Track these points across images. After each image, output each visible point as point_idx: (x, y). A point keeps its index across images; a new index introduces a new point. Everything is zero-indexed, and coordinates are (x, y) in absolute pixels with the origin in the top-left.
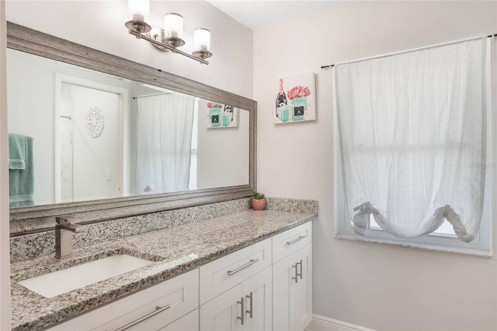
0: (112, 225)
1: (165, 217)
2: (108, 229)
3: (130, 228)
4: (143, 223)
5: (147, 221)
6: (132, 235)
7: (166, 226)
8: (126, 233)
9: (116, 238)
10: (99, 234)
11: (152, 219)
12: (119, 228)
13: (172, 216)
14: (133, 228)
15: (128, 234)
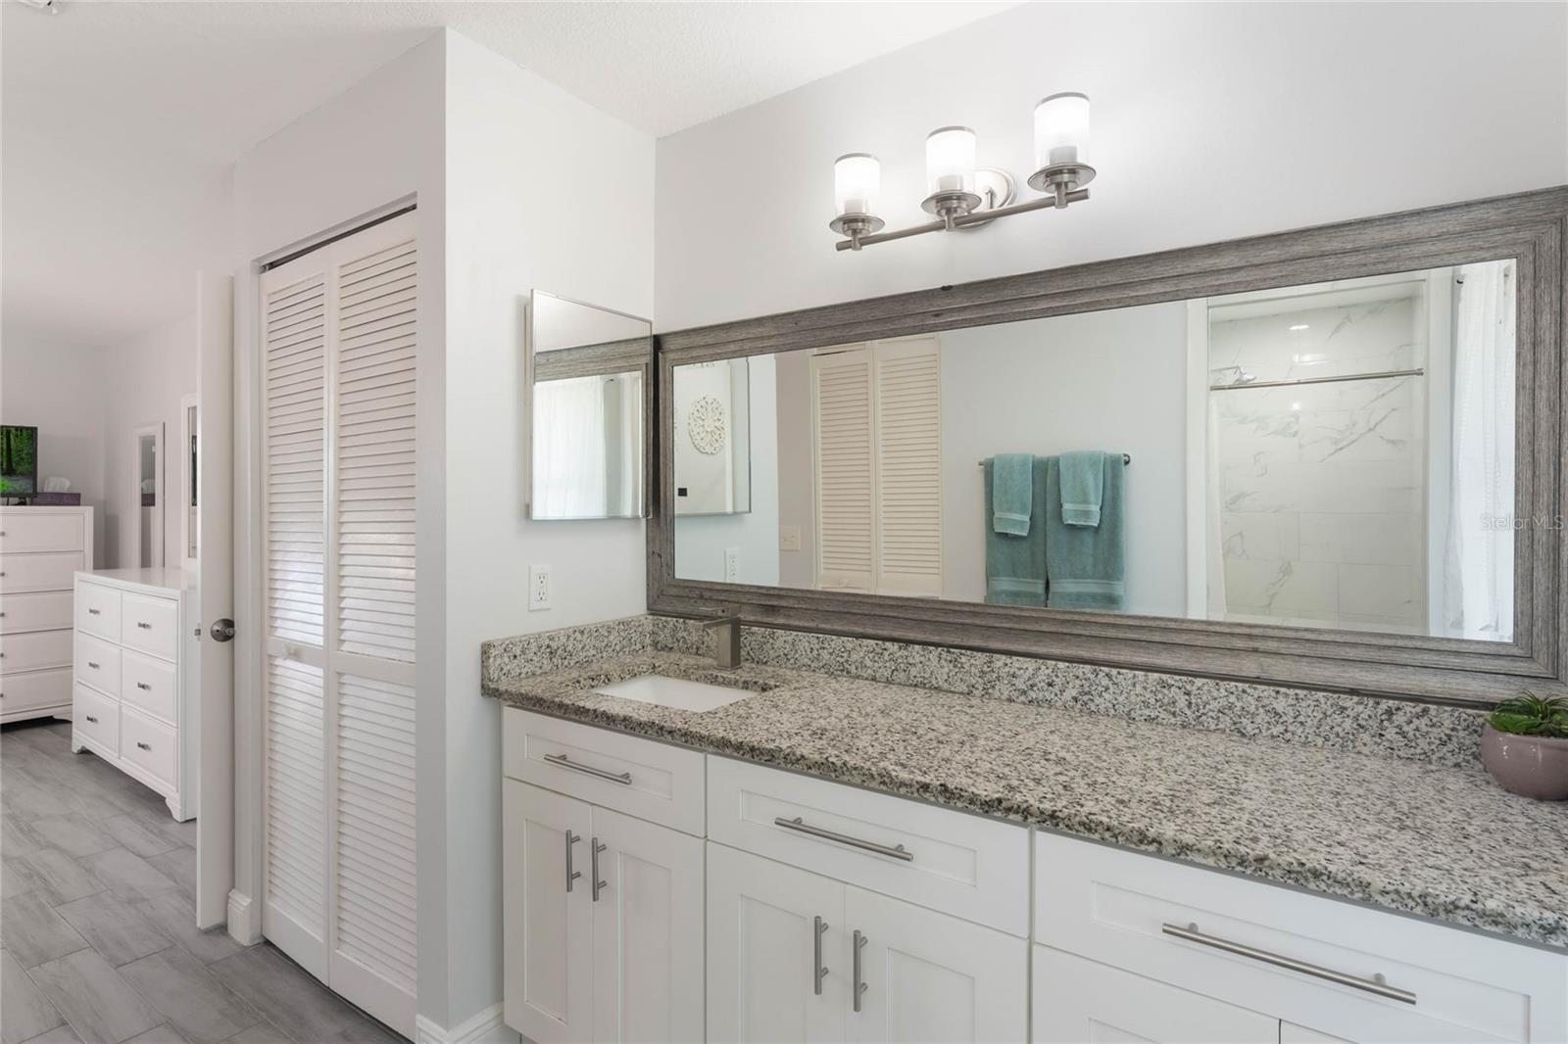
0: (833, 644)
1: (962, 663)
2: (826, 651)
3: (869, 663)
4: (899, 661)
5: (911, 661)
6: (874, 679)
7: (966, 690)
8: (860, 670)
9: (839, 672)
10: (810, 656)
11: (922, 659)
12: (845, 655)
13: (985, 669)
14: (876, 664)
15: (865, 675)
